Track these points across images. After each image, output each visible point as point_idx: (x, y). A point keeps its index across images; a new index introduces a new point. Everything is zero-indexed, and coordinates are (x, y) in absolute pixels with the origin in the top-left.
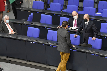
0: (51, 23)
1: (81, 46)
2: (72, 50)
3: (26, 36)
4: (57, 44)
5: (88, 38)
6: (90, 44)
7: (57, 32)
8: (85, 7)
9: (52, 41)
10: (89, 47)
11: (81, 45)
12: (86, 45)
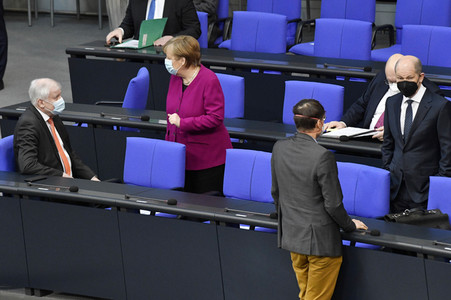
0: (241, 115)
1: (394, 220)
2: (353, 244)
3: (120, 181)
4: (274, 217)
5: (428, 180)
6: (438, 210)
7: (269, 155)
8: (404, 26)
9: (249, 203)
10: (438, 227)
11: (395, 216)
12: (418, 217)
